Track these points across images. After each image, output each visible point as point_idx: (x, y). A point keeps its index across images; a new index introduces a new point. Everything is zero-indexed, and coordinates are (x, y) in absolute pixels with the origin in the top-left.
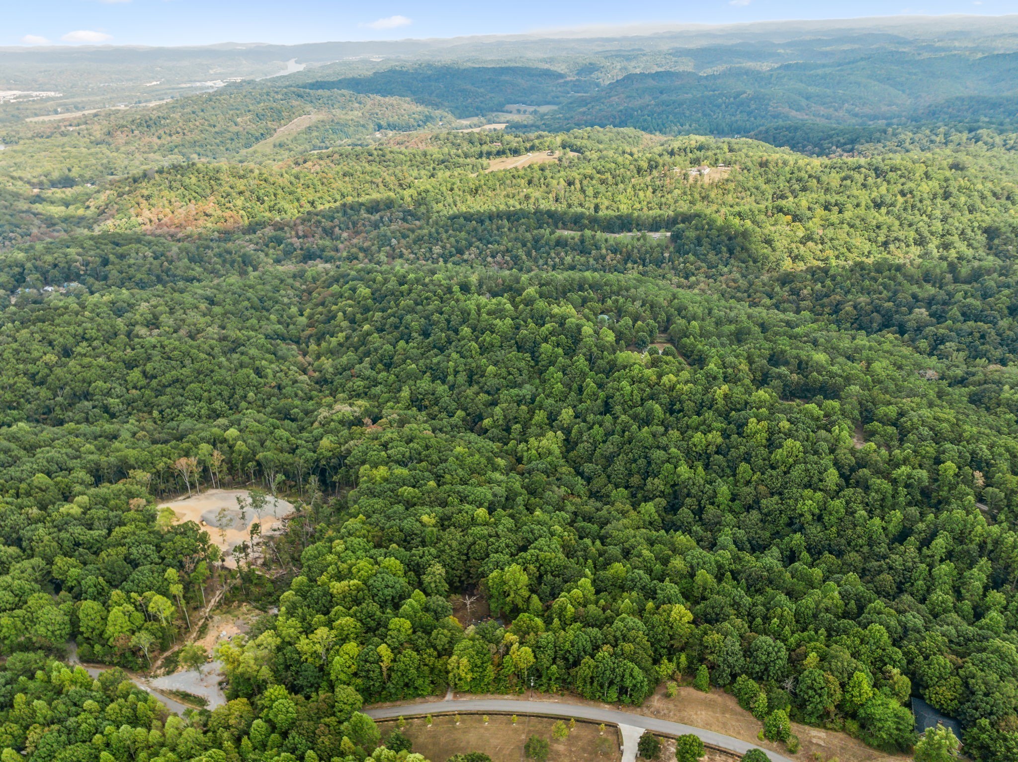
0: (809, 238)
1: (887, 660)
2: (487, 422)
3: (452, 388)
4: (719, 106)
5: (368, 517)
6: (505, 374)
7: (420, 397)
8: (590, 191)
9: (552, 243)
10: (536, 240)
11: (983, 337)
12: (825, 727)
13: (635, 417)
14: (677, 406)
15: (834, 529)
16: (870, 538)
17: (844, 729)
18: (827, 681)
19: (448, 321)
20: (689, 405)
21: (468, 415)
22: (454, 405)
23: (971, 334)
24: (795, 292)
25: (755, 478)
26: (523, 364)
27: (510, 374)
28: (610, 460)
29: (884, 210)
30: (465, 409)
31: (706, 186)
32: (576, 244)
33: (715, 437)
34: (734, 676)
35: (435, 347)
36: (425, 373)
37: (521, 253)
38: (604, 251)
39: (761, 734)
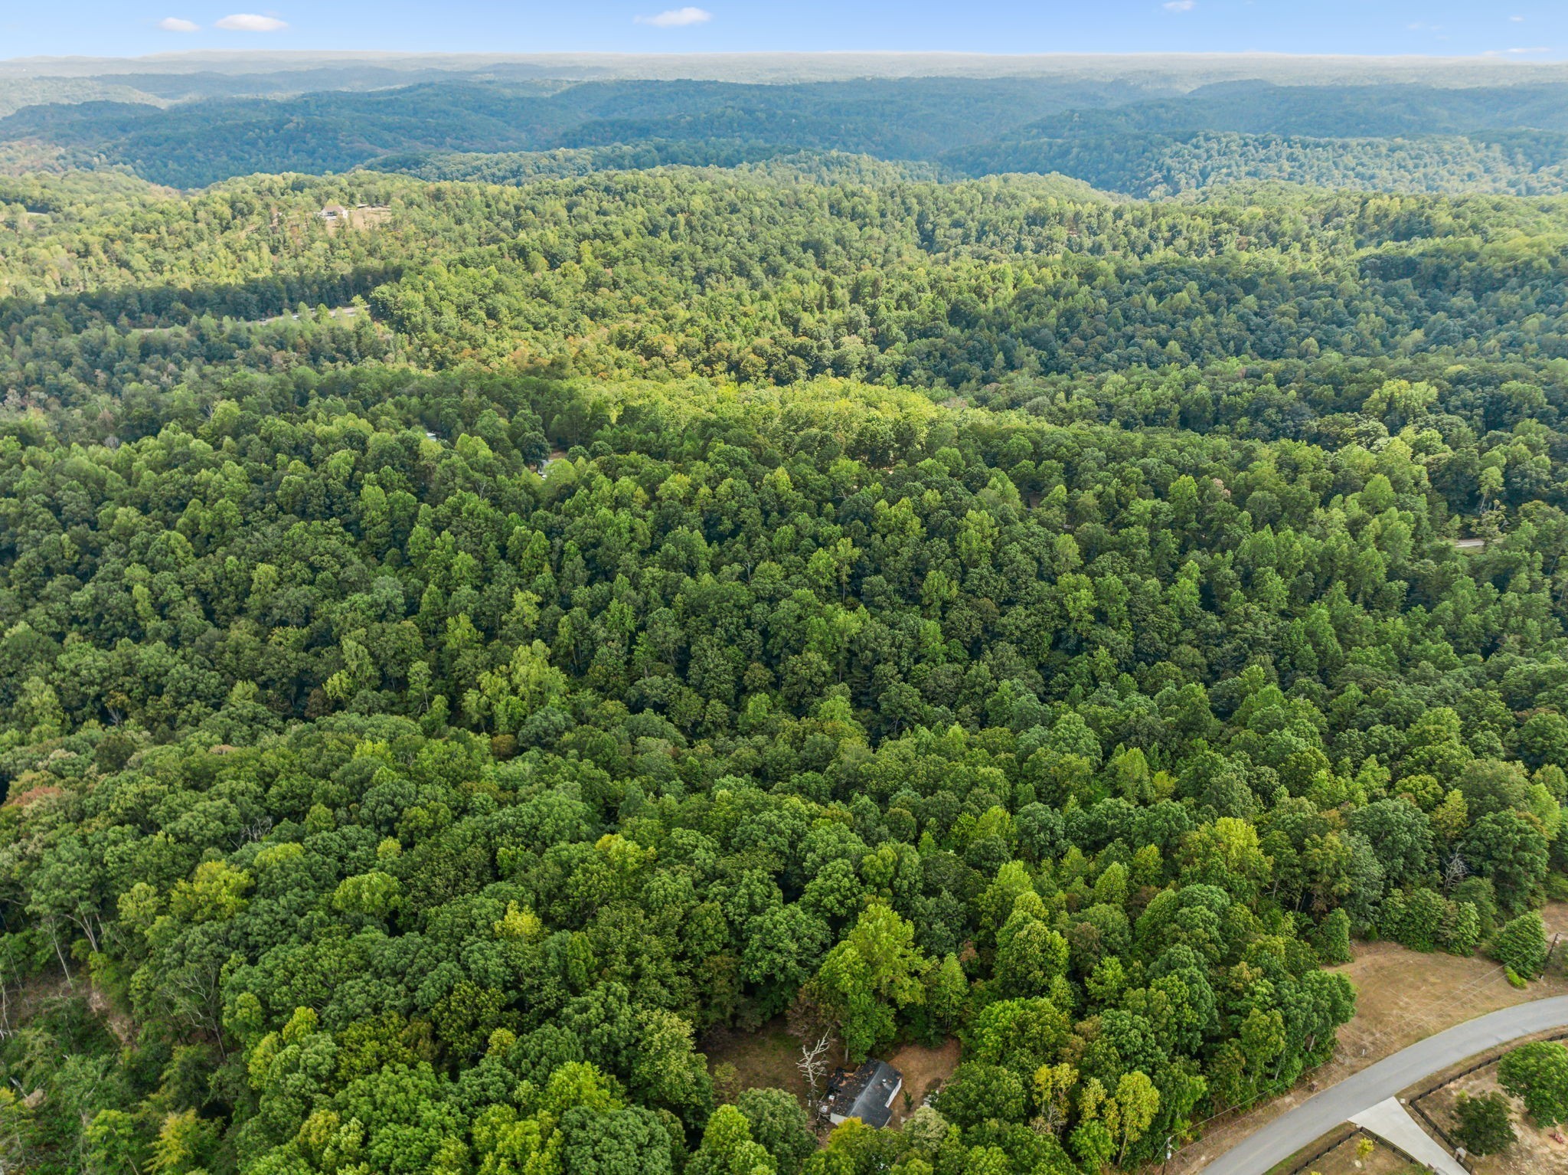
2: (336, 682)
3: (174, 641)
4: (253, 144)
6: (307, 574)
7: (92, 691)
9: (135, 350)
11: (943, 356)
13: (669, 564)
14: (727, 524)
20: (751, 515)
21: (264, 686)
22: (213, 679)
23: (929, 354)
25: (955, 591)
26: (334, 542)
27: (315, 569)
29: (665, 235)
30: (251, 676)
31: (365, 235)
32: (191, 344)
33: (846, 549)
35: (49, 573)
36: (60, 637)
38: (260, 348)
39: (1516, 978)
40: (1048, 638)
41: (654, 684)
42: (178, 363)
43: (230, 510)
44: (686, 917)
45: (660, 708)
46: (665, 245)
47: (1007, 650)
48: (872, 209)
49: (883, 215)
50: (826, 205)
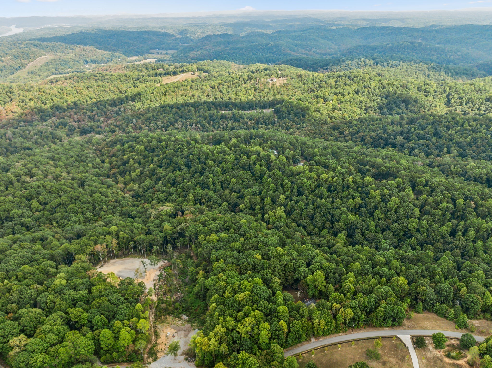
0: (334, 109)
1: (488, 285)
2: (242, 206)
3: (215, 191)
4: (259, 50)
5: (224, 260)
6: (241, 182)
7: (200, 198)
8: (225, 91)
9: (219, 117)
10: (211, 116)
11: (427, 146)
12: (477, 319)
13: (316, 195)
14: (333, 188)
15: (425, 234)
16: (442, 235)
17: (484, 318)
18: (478, 298)
19: (199, 159)
20: (339, 187)
21: (229, 204)
22: (220, 200)
23: (423, 145)
24: (342, 133)
25: (383, 216)
26: (248, 176)
27: (243, 181)
28: (312, 218)
29: (360, 95)
30: (227, 201)
31: (278, 87)
32: (231, 117)
33: (358, 200)
34: (433, 304)
35: (196, 172)
36: (196, 186)
37: (205, 123)
38: (246, 120)
39: (457, 327)
40: (402, 233)
41: (304, 222)
42: (228, 121)
43: (230, 165)
44: (286, 264)
45: (304, 227)
46: (360, 98)
47: (390, 233)
48: (432, 91)
49: (435, 92)
50: (416, 88)
